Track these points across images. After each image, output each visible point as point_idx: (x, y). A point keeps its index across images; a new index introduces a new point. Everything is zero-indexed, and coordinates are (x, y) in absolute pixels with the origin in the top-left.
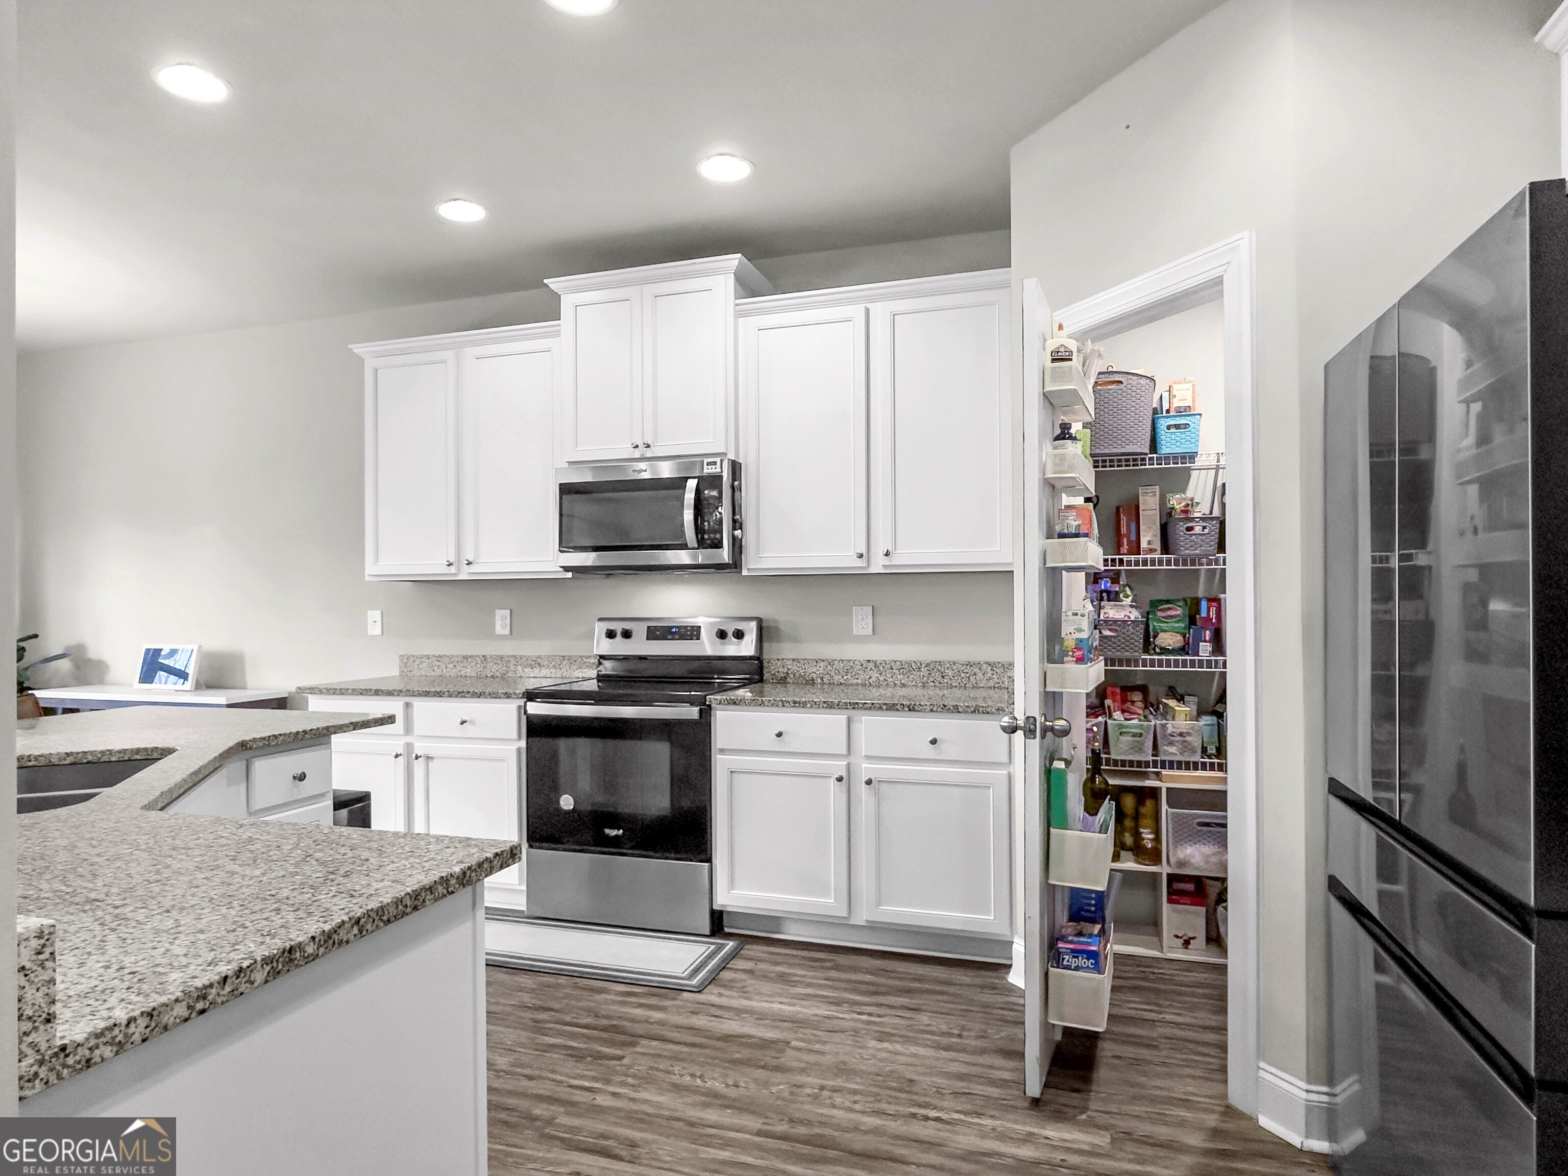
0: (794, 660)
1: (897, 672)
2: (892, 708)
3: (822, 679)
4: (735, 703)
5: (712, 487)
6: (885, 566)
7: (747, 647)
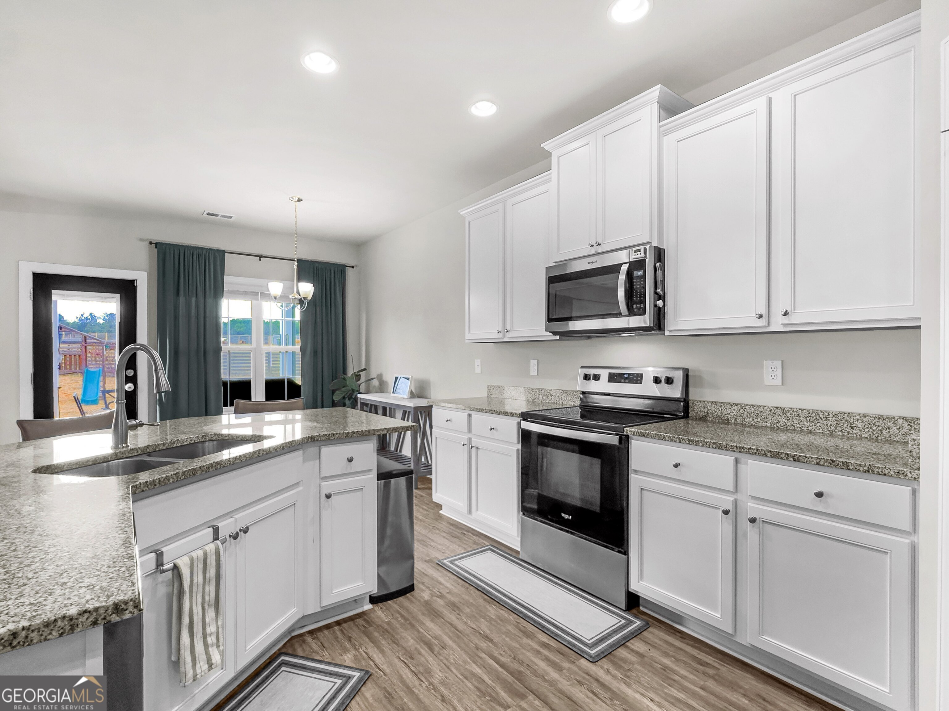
0: (713, 402)
1: (804, 419)
2: (776, 456)
3: (735, 420)
4: (644, 436)
5: (638, 269)
6: (785, 325)
7: (676, 392)
